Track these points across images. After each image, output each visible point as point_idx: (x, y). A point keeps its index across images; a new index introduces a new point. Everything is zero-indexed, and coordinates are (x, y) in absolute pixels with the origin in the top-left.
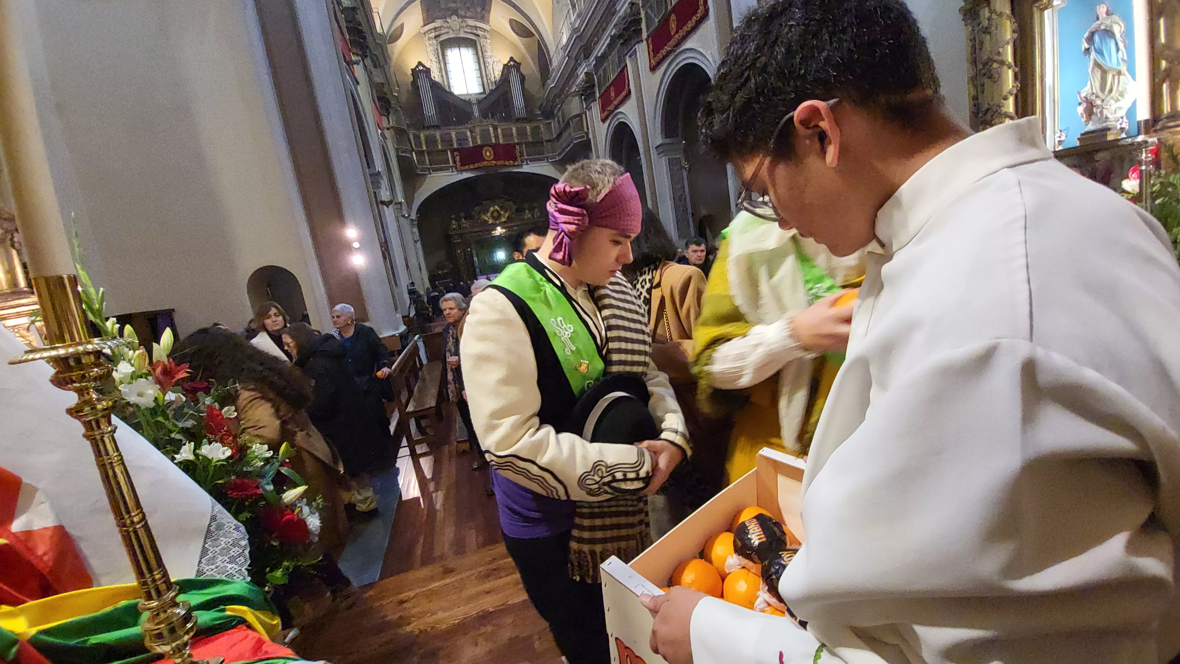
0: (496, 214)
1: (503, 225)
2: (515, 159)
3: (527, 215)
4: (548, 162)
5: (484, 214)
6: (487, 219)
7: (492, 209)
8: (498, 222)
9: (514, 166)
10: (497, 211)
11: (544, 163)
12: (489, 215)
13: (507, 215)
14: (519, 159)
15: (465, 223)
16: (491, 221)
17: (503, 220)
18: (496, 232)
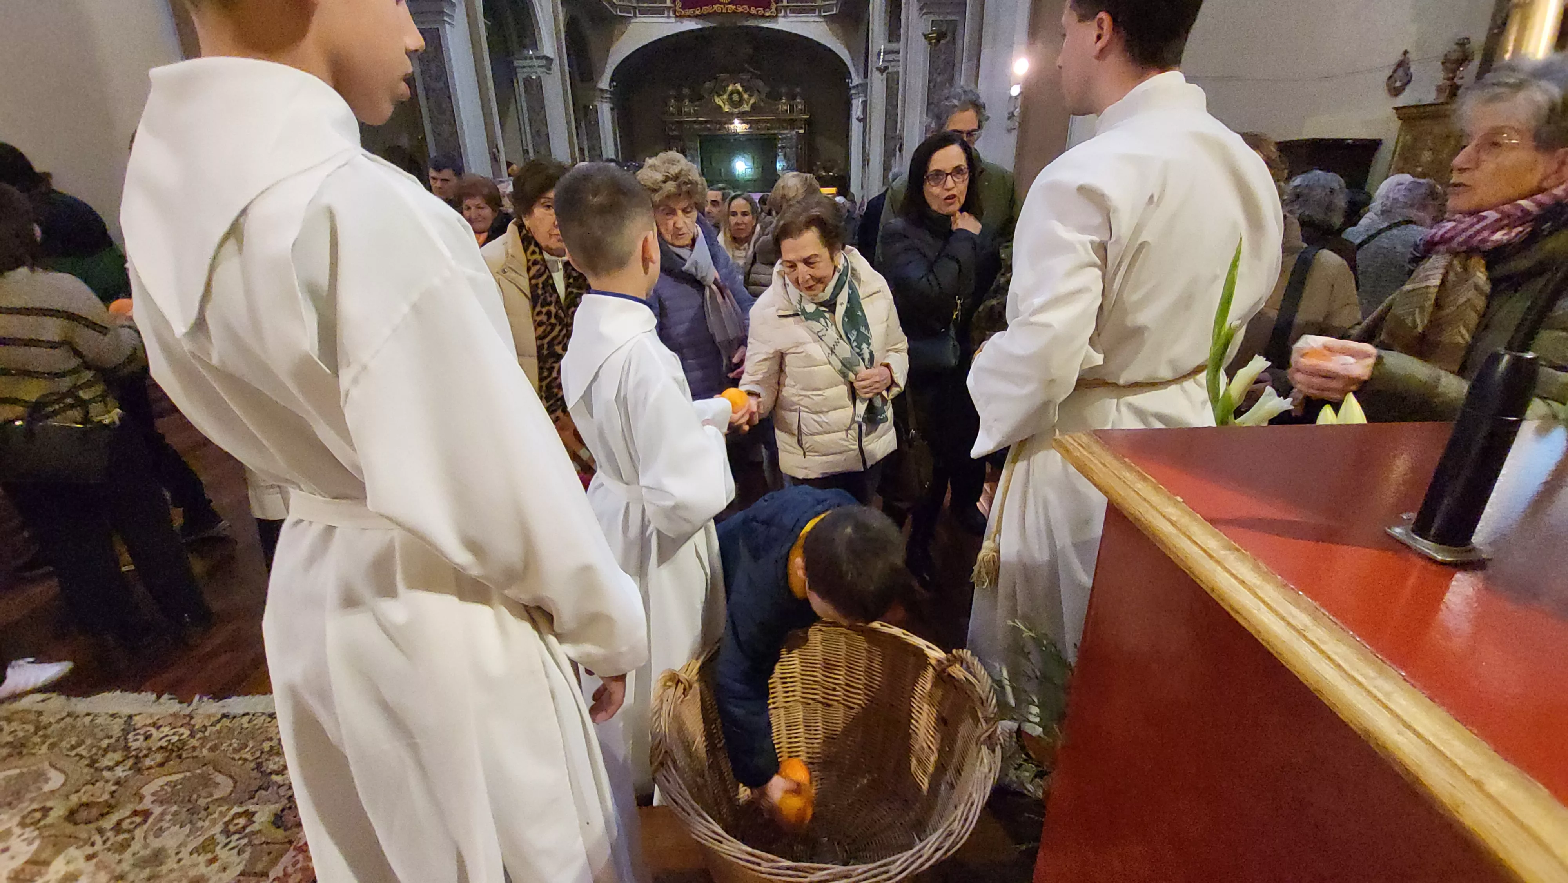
0: (736, 97)
1: (742, 116)
2: (767, 6)
3: (783, 106)
4: (820, 16)
5: (719, 95)
6: (721, 104)
7: (730, 88)
8: (736, 111)
9: (763, 16)
10: (738, 93)
11: (812, 18)
12: (725, 97)
13: (752, 101)
14: (774, 6)
15: (689, 107)
16: (726, 109)
17: (746, 108)
18: (732, 126)
